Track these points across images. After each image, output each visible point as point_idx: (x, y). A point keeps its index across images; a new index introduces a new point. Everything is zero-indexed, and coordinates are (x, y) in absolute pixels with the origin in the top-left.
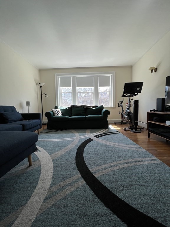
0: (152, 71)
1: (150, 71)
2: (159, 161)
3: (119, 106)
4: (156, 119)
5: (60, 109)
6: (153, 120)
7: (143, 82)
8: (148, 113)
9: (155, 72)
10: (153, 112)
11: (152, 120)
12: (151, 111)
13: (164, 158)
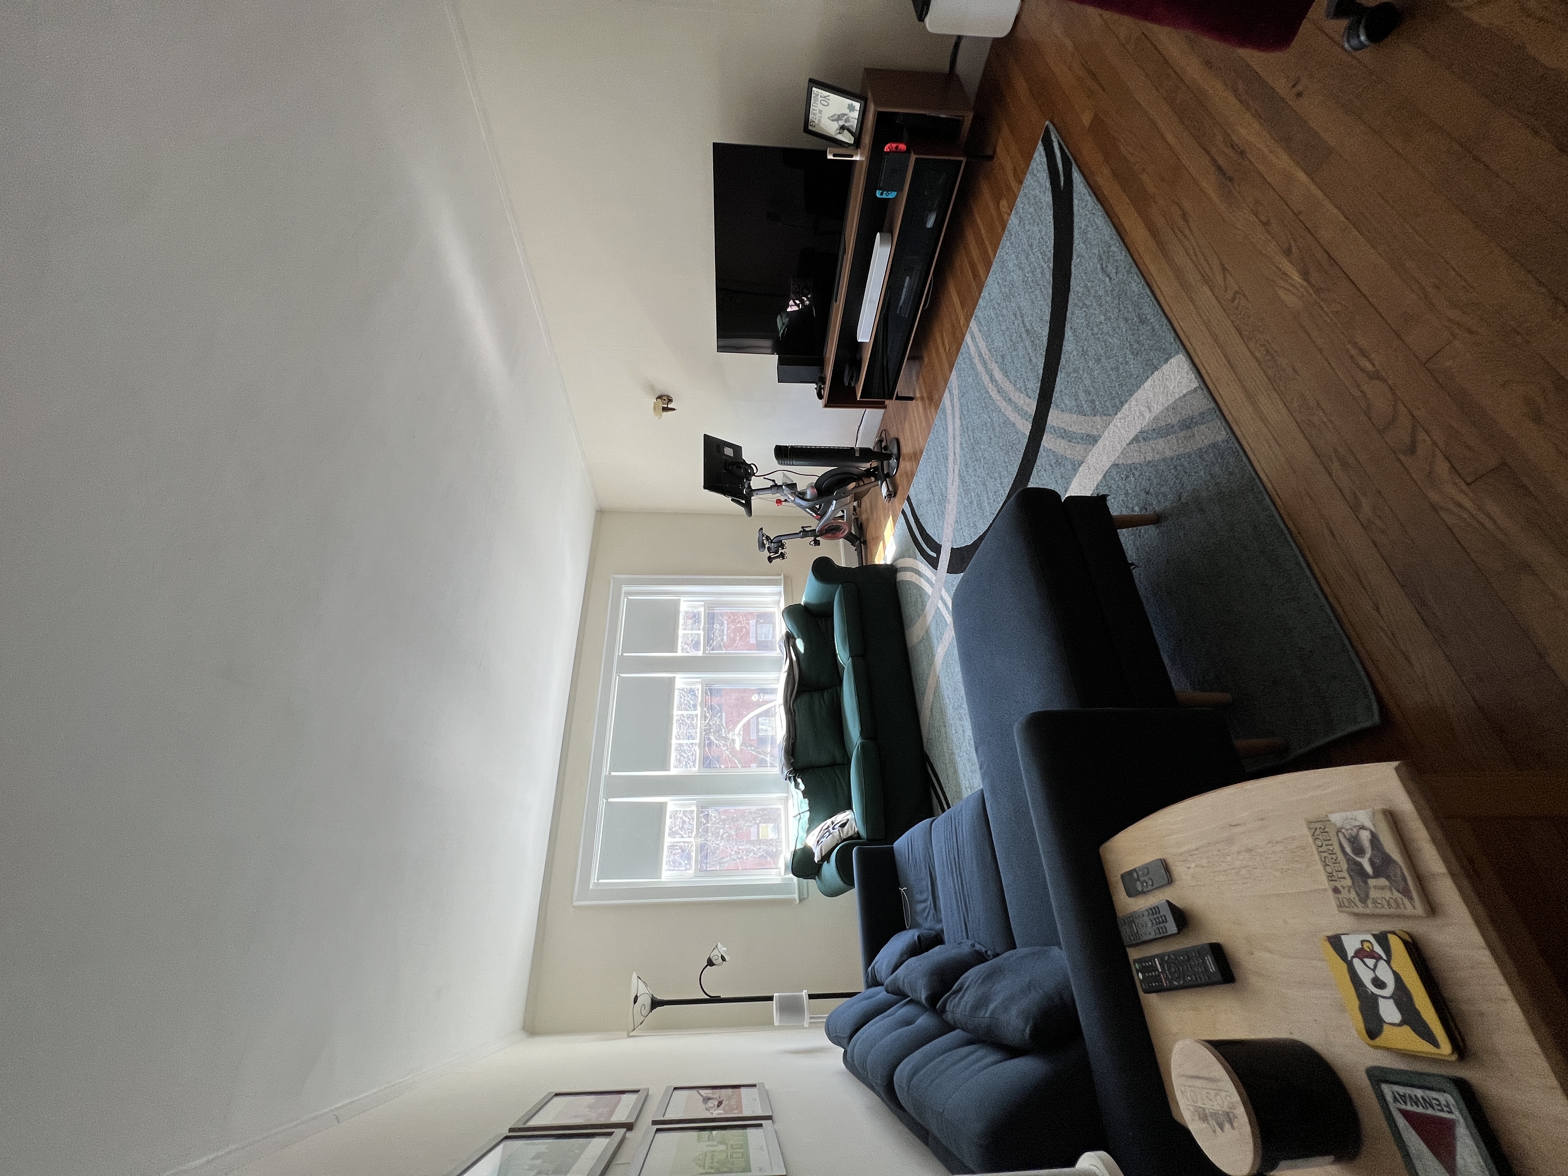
0: (665, 409)
1: (665, 413)
2: (973, 324)
3: (782, 556)
4: (851, 379)
5: (809, 831)
6: (853, 385)
7: (706, 437)
8: (826, 406)
9: (670, 400)
10: (826, 393)
11: (853, 391)
12: (820, 396)
13: (964, 324)
